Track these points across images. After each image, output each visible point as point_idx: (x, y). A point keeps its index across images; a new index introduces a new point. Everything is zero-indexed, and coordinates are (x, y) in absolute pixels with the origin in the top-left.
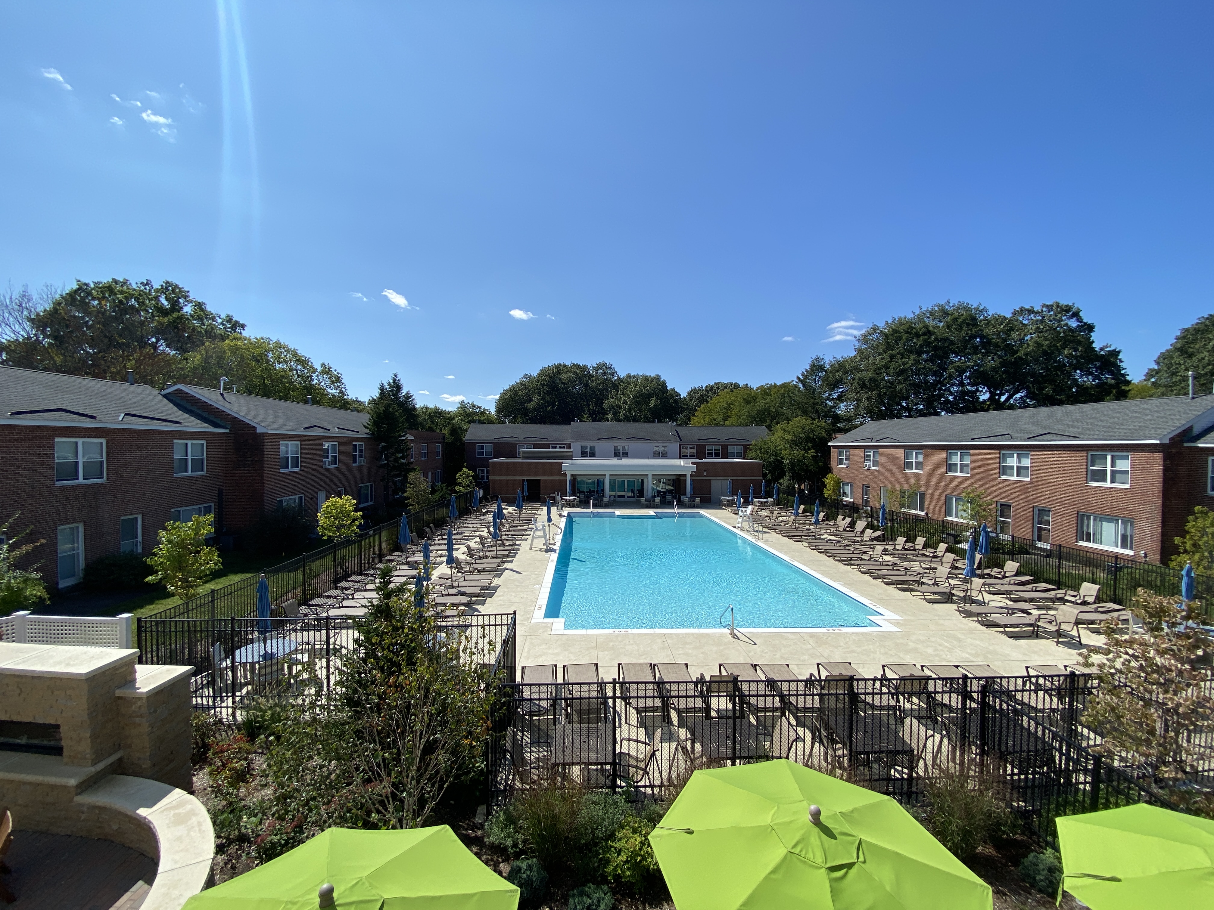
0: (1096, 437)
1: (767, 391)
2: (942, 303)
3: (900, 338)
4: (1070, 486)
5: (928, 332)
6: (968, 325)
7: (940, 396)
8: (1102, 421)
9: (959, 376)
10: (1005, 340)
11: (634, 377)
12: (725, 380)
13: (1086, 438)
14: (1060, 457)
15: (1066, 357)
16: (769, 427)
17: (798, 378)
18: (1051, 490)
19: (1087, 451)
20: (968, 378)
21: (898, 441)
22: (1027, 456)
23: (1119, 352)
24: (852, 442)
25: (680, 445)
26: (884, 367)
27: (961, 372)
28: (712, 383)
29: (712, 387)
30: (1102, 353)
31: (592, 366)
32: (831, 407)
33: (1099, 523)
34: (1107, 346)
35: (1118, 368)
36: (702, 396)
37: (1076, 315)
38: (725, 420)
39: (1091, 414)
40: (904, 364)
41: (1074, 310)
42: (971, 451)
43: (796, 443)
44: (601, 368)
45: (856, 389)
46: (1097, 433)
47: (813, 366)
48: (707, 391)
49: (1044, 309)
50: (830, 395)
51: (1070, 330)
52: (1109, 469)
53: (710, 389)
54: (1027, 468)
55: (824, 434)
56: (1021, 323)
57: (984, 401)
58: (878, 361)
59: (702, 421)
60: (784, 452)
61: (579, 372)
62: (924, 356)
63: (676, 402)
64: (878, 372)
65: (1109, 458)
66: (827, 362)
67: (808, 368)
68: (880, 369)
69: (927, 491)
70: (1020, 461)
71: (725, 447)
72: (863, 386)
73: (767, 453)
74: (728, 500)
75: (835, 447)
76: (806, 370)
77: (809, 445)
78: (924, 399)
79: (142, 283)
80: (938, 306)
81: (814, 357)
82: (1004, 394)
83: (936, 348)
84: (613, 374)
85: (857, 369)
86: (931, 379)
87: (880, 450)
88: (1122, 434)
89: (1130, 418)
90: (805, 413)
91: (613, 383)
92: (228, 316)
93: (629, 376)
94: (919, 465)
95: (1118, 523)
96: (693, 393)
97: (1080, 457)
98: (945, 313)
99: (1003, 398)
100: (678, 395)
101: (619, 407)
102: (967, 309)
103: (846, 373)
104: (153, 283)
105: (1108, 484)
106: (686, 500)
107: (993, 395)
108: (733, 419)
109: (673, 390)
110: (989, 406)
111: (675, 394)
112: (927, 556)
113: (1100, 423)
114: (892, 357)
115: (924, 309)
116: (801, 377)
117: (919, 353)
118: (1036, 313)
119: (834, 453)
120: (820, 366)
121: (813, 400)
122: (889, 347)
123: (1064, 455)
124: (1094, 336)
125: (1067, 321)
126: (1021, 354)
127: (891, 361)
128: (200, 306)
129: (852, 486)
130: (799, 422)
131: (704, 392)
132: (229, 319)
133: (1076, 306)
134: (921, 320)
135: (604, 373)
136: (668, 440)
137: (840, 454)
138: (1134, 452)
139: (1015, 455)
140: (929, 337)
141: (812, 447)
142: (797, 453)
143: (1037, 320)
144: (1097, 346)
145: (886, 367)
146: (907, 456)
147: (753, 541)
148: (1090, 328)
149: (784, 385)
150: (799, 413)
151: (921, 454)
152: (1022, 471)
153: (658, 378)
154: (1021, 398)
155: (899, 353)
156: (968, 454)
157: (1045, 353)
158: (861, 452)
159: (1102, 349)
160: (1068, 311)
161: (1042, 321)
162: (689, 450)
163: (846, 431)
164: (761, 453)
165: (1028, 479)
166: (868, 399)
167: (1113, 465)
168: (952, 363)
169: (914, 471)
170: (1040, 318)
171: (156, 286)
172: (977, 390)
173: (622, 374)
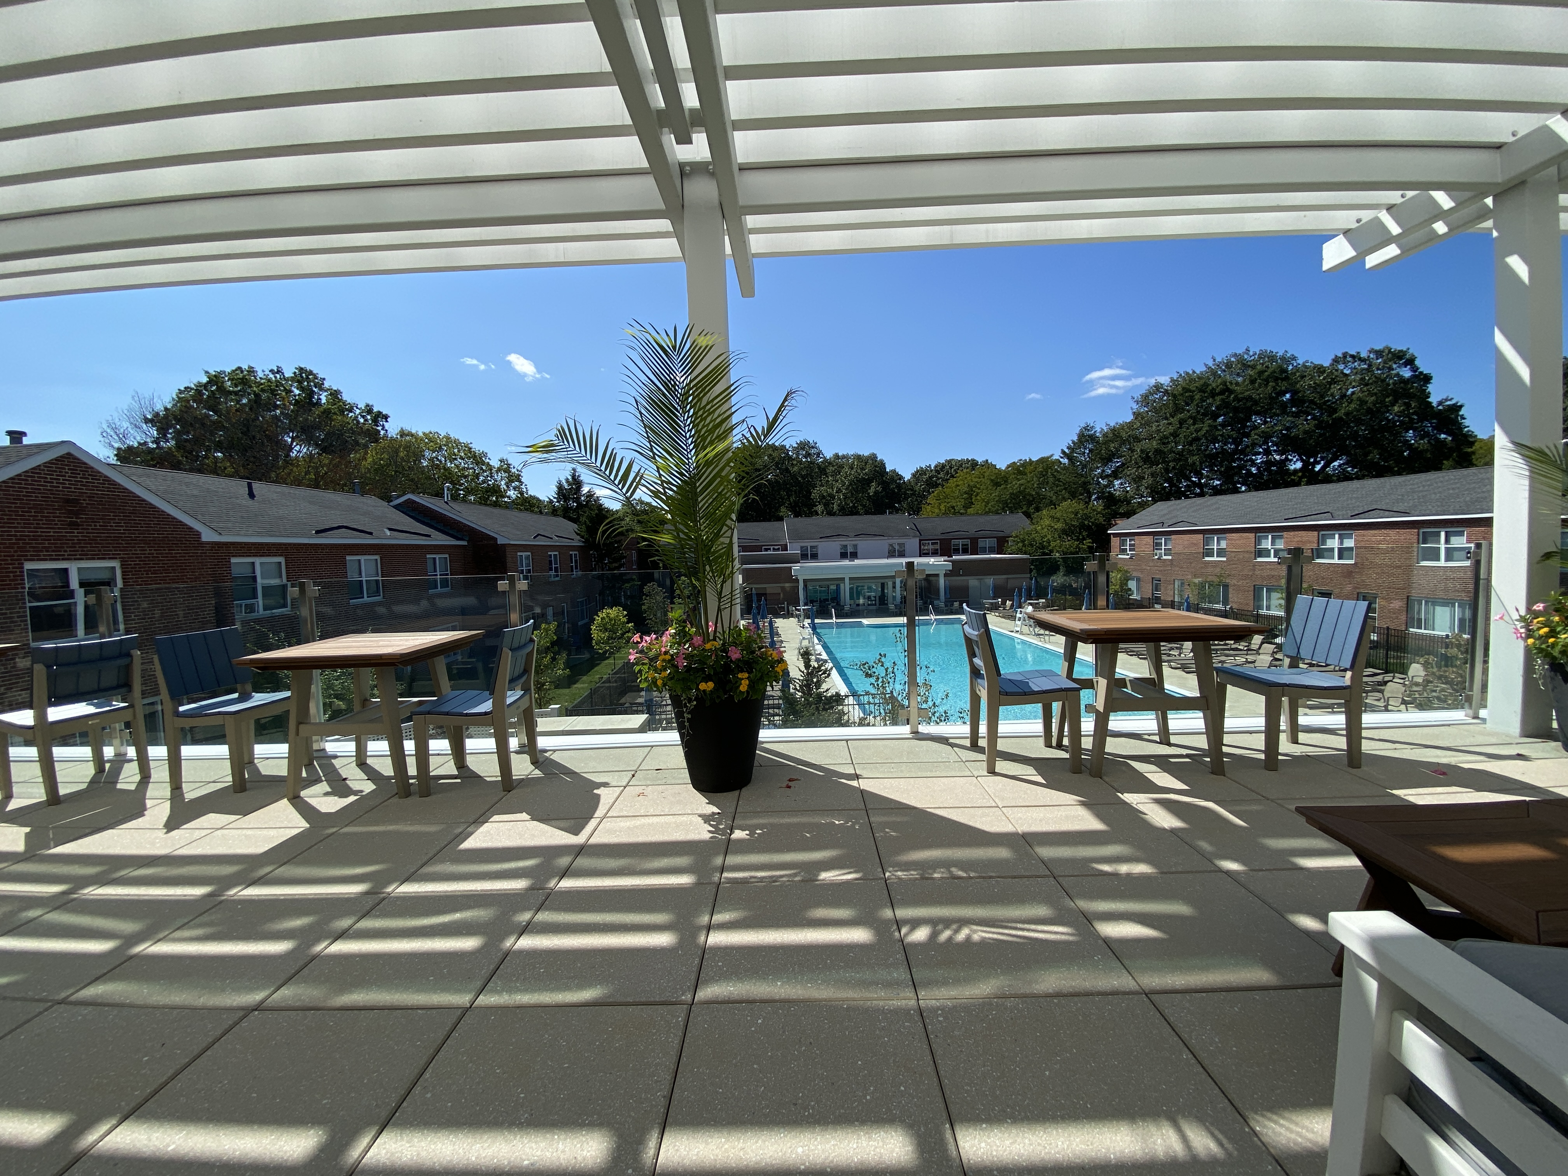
0: (1428, 512)
1: (1020, 469)
2: (1240, 351)
3: (1192, 398)
4: (1400, 567)
5: (1226, 390)
6: (1276, 379)
7: (1241, 468)
8: (1435, 493)
9: (1264, 444)
10: (1322, 396)
11: (844, 457)
12: (960, 455)
13: (1417, 513)
14: (1388, 535)
15: (1396, 415)
16: (1028, 515)
17: (1063, 452)
18: (1377, 574)
19: (1419, 529)
20: (1275, 444)
21: (1196, 525)
22: (1350, 536)
23: (1461, 406)
24: (1139, 528)
25: (920, 540)
26: (1171, 434)
27: (1267, 437)
28: (943, 461)
29: (943, 466)
30: (1440, 408)
31: (791, 446)
32: (1106, 486)
33: (1431, 608)
34: (1446, 400)
35: (1460, 427)
36: (931, 478)
37: (1410, 362)
38: (966, 507)
39: (1424, 486)
40: (1197, 431)
41: (1407, 356)
42: (1285, 534)
43: (1067, 532)
44: (803, 449)
45: (1136, 463)
46: (1430, 507)
47: (1081, 436)
48: (938, 472)
49: (1372, 356)
50: (1103, 471)
51: (1403, 381)
52: (1443, 546)
53: (940, 468)
54: (1351, 549)
55: (1101, 520)
56: (1342, 373)
57: (1295, 471)
58: (1166, 427)
59: (937, 511)
60: (1053, 544)
61: (775, 454)
62: (1221, 419)
63: (899, 486)
64: (1164, 441)
65: (1443, 534)
66: (1099, 430)
67: (1075, 438)
68: (1167, 438)
69: (1232, 582)
70: (1342, 543)
71: (974, 541)
72: (1147, 459)
73: (1032, 545)
74: (992, 603)
75: (1116, 535)
76: (1073, 442)
77: (1085, 533)
78: (1221, 472)
79: (272, 371)
80: (1235, 355)
81: (1083, 425)
82: (1319, 463)
83: (1236, 410)
84: (818, 455)
85: (1137, 439)
86: (1231, 447)
87: (1173, 537)
88: (1458, 507)
89: (1468, 489)
90: (1073, 495)
91: (819, 467)
92: (367, 405)
93: (837, 456)
94: (1221, 552)
95: (1454, 606)
96: (919, 474)
97: (1411, 535)
98: (1245, 365)
99: (1318, 468)
100: (901, 477)
101: (833, 497)
102: (1272, 357)
103: (1123, 442)
104: (284, 371)
105: (1442, 563)
106: (942, 605)
107: (1306, 464)
108: (978, 506)
109: (894, 471)
110: (1301, 478)
111: (896, 477)
112: (1241, 650)
113: (1433, 496)
114: (1181, 422)
115: (1219, 359)
116: (1067, 451)
117: (1215, 416)
118: (1362, 361)
119: (1115, 542)
120: (1091, 436)
121: (1083, 479)
122: (1178, 409)
123: (1392, 533)
124: (1431, 388)
125: (1398, 370)
126: (1341, 413)
127: (1181, 428)
128: (335, 395)
129: (1139, 580)
130: (1068, 507)
131: (934, 473)
132: (369, 410)
133: (1411, 351)
134: (1214, 373)
135: (808, 455)
136: (905, 535)
137: (1123, 543)
138: (1470, 527)
139: (1337, 536)
140: (1229, 396)
141: (1088, 536)
142: (1069, 543)
143: (1364, 369)
144: (1434, 400)
145: (1175, 435)
146: (1207, 542)
147: (1040, 644)
148: (1427, 379)
149: (1042, 460)
150: (1067, 495)
151: (1225, 539)
152: (1345, 553)
153: (873, 457)
154: (1340, 466)
155: (1190, 417)
156: (1281, 537)
157: (1369, 411)
158: (1149, 539)
159: (1440, 403)
160: (1400, 358)
161: (1369, 369)
162: (931, 547)
163: (1128, 515)
164: (1024, 545)
165: (1352, 562)
166: (1153, 475)
167: (1447, 541)
168: (1255, 428)
169: (1215, 558)
170: (1366, 366)
171: (289, 374)
172: (1287, 459)
173: (828, 454)
